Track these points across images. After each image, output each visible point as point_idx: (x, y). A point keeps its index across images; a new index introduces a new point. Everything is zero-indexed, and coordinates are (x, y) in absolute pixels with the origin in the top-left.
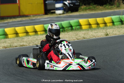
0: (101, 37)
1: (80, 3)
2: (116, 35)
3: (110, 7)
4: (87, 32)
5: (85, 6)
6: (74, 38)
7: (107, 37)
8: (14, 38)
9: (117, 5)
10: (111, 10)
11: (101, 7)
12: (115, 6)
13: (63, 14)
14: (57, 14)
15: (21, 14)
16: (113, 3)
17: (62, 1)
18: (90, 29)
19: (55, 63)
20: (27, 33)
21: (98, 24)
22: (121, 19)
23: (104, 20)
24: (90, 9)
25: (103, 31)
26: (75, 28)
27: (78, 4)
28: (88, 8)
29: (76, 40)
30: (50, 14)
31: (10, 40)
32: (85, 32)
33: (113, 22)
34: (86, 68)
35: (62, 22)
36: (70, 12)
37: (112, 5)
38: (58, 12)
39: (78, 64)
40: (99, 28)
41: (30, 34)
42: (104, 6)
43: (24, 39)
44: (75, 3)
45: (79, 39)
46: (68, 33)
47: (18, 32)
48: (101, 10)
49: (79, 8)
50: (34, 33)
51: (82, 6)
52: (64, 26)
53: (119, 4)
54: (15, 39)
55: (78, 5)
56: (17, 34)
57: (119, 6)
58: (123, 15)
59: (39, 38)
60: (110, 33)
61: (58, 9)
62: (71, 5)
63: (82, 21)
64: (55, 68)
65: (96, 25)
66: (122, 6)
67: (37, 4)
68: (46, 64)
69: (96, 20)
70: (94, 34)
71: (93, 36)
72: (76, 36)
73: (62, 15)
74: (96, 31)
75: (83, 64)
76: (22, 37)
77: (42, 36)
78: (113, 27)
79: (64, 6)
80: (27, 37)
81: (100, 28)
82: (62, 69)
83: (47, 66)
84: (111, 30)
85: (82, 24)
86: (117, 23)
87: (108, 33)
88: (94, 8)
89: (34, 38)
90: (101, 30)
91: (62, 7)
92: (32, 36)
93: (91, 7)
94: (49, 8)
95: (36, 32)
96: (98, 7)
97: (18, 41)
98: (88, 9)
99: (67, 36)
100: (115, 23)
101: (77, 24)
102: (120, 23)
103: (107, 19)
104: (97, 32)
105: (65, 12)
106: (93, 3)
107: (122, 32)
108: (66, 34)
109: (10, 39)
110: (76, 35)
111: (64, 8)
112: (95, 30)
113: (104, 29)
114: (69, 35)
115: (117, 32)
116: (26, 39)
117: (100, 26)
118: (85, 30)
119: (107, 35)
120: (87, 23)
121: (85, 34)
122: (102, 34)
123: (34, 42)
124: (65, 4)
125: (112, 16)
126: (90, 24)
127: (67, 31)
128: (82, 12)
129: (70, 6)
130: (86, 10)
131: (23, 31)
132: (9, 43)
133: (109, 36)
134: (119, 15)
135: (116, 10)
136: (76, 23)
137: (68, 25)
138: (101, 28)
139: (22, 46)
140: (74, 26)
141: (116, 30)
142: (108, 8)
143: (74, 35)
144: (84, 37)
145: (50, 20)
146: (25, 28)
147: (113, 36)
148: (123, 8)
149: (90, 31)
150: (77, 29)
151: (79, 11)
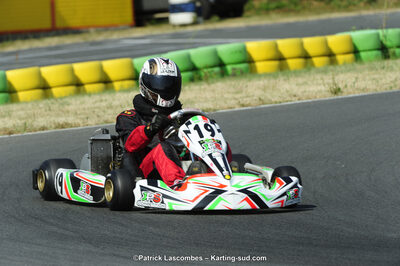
0: (318, 98)
2: (366, 94)
3: (345, 2)
4: (272, 81)
6: (232, 103)
7: (336, 97)
8: (36, 101)
10: (350, 11)
12: (361, 1)
13: (195, 23)
14: (174, 26)
15: (59, 24)
18: (280, 74)
19: (168, 188)
20: (78, 84)
21: (306, 57)
22: (382, 42)
23: (326, 43)
24: (279, 9)
26: (234, 69)
28: (273, 5)
29: (237, 108)
30: (152, 24)
31: (22, 109)
32: (266, 81)
33: (355, 52)
34: (270, 205)
35: (192, 52)
36: (216, 18)
38: (178, 18)
39: (244, 191)
40: (309, 69)
41: (88, 88)
43: (68, 105)
46: (213, 86)
47: (51, 81)
48: (315, 12)
49: (246, 7)
50: (101, 85)
52: (198, 63)
54: (41, 105)
56: (44, 88)
58: (387, 27)
59: (116, 103)
60: (346, 86)
61: (180, 8)
63: (256, 48)
64: (169, 205)
65: (301, 61)
68: (137, 192)
69: (302, 44)
70: (296, 90)
71: (290, 96)
72: (237, 96)
73: (189, 29)
74: (300, 80)
75: (261, 190)
76: (61, 98)
77: (125, 95)
78: (358, 66)
80: (78, 97)
81: (312, 71)
82: (190, 207)
83: (141, 198)
84: (349, 74)
85: (255, 55)
86: (370, 53)
87: (341, 86)
88: (292, 7)
89: (101, 101)
90: (318, 76)
91: (194, 3)
92: (95, 94)
93: (285, 2)
95: (106, 82)
96: (306, 2)
97: (50, 110)
98: (274, 9)
99: (208, 97)
100: (363, 54)
101: (239, 57)
102: (379, 53)
103: (336, 41)
104: (306, 83)
105: (201, 19)
108: (205, 89)
109: (23, 106)
110: (237, 93)
111: (198, 4)
112: (297, 76)
113: (325, 71)
114: (213, 91)
115: (370, 82)
116: (77, 104)
117: (313, 65)
118: (267, 75)
119: (337, 91)
120: (271, 54)
121: (265, 89)
122: (319, 88)
123: (101, 113)
125: (354, 30)
126: (280, 58)
127: (208, 79)
128: (257, 18)
130: (266, 10)
131: (67, 79)
132: (20, 119)
133: (344, 95)
134: (376, 28)
135: (365, 13)
136: (236, 52)
137: (210, 61)
138: (319, 71)
139: (63, 127)
140: (230, 64)
141: (367, 78)
142: (339, 7)
143: (229, 93)
144: (263, 98)
145: (151, 44)
146: (72, 70)
147: (357, 95)
148: (388, 7)
149: (282, 78)
150: (239, 73)
151: (246, 14)
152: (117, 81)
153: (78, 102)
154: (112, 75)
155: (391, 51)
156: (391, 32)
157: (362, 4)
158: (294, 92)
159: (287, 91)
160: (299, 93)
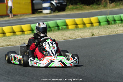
0: (88, 37)
1: (67, 3)
2: (101, 36)
3: (97, 6)
4: (73, 32)
5: (72, 6)
6: (61, 38)
7: (93, 37)
9: (104, 5)
10: (98, 9)
11: (88, 7)
12: (102, 6)
13: (50, 13)
14: (44, 14)
16: (100, 2)
17: (49, 1)
18: (76, 29)
20: (14, 32)
21: (84, 24)
23: (90, 20)
24: (76, 9)
25: (88, 31)
26: (62, 28)
27: (65, 3)
28: (75, 8)
29: (62, 40)
30: (38, 13)
32: (71, 32)
33: (99, 22)
34: (68, 65)
35: (49, 22)
36: (57, 11)
37: (99, 5)
38: (45, 12)
39: (60, 61)
40: (85, 28)
41: (17, 33)
42: (91, 5)
43: (11, 39)
44: (63, 2)
45: (65, 39)
46: (55, 33)
47: (6, 31)
48: (87, 10)
49: (66, 8)
50: (21, 33)
51: (69, 5)
52: (51, 26)
53: (106, 4)
54: (2, 39)
55: (65, 5)
56: (4, 33)
57: (106, 6)
58: (109, 15)
59: (25, 38)
60: (96, 33)
61: (45, 8)
62: (58, 4)
63: (69, 21)
66: (109, 6)
67: (25, 3)
69: (83, 20)
71: (79, 36)
73: (49, 15)
74: (82, 31)
75: (65, 61)
76: (9, 37)
78: (100, 27)
79: (52, 6)
80: (14, 36)
84: (97, 30)
85: (68, 23)
86: (104, 23)
87: (94, 33)
88: (80, 8)
89: (21, 38)
90: (87, 30)
91: (50, 7)
92: (19, 35)
93: (78, 6)
94: (36, 7)
95: (22, 31)
96: (85, 7)
97: (5, 40)
98: (74, 9)
99: (54, 36)
100: (101, 23)
101: (63, 24)
102: (107, 23)
103: (93, 19)
104: (83, 32)
105: (52, 12)
106: (80, 3)
107: (108, 32)
108: (52, 34)
110: (63, 35)
111: (52, 7)
112: (81, 30)
113: (90, 29)
114: (55, 35)
115: (103, 32)
116: (13, 38)
117: (86, 26)
118: (72, 30)
119: (93, 35)
120: (73, 23)
121: (71, 34)
122: (88, 34)
123: (21, 42)
124: (52, 4)
125: (99, 16)
126: (76, 24)
127: (54, 31)
128: (69, 11)
129: (57, 6)
130: (73, 9)
131: (10, 31)
133: (95, 36)
134: (106, 15)
135: (103, 10)
136: (62, 22)
137: (55, 25)
138: (88, 29)
139: (9, 46)
140: (60, 26)
141: (103, 31)
142: (95, 8)
143: (60, 35)
144: (70, 37)
145: (37, 20)
146: (12, 28)
147: (99, 36)
148: (110, 8)
149: (76, 31)
150: (63, 29)
151: (66, 10)
152: (26, 31)
153: (14, 38)
154: (24, 29)
155: (110, 22)
156: (110, 16)
157: (102, 7)
158: (80, 35)
159: (78, 35)
160: (82, 35)
